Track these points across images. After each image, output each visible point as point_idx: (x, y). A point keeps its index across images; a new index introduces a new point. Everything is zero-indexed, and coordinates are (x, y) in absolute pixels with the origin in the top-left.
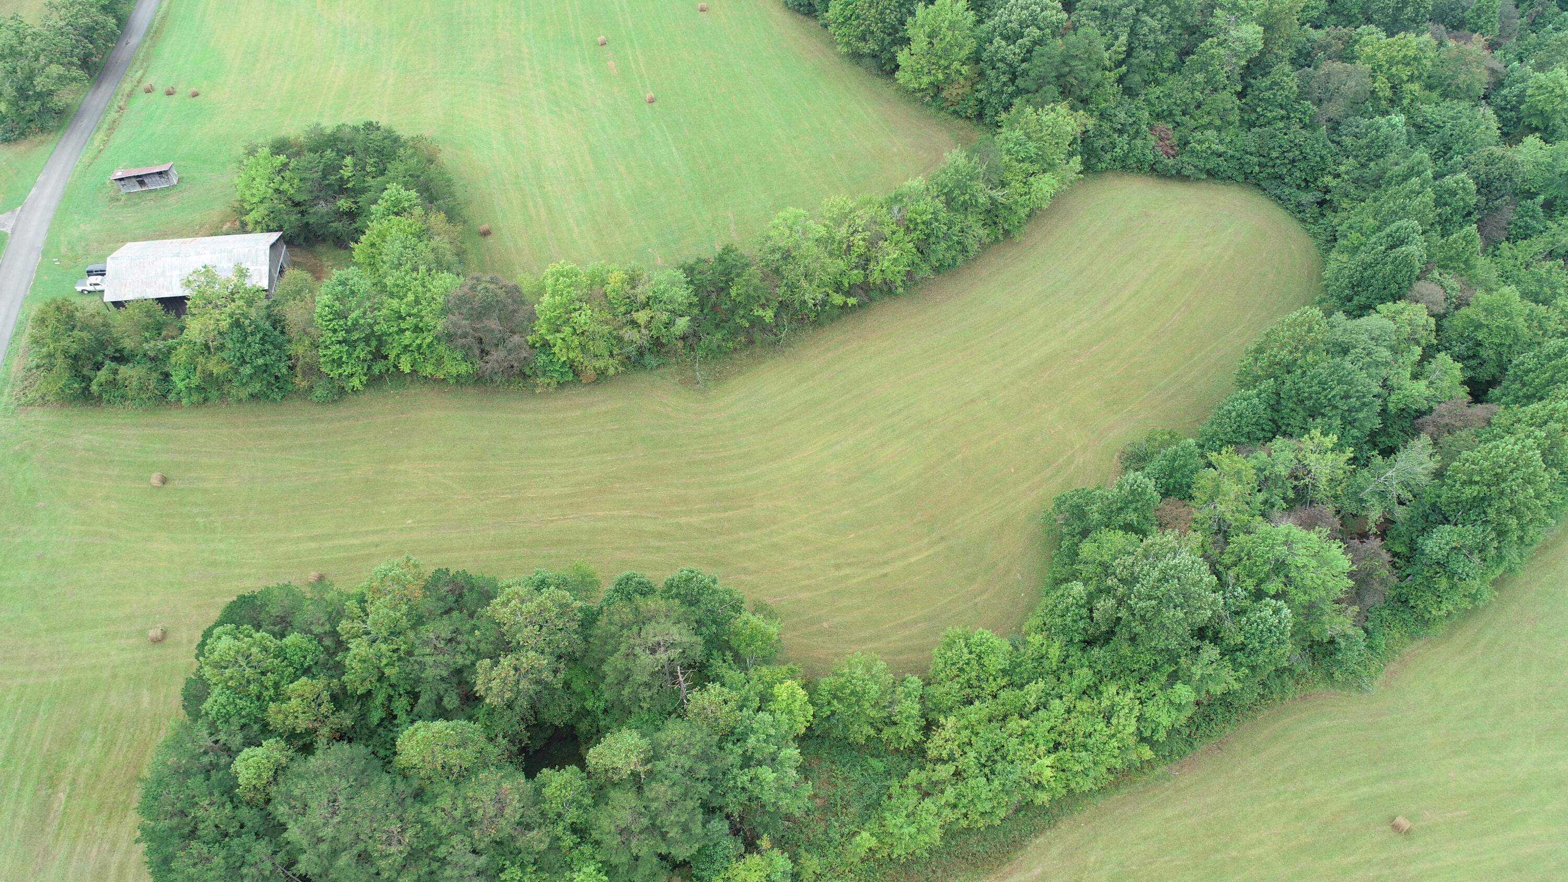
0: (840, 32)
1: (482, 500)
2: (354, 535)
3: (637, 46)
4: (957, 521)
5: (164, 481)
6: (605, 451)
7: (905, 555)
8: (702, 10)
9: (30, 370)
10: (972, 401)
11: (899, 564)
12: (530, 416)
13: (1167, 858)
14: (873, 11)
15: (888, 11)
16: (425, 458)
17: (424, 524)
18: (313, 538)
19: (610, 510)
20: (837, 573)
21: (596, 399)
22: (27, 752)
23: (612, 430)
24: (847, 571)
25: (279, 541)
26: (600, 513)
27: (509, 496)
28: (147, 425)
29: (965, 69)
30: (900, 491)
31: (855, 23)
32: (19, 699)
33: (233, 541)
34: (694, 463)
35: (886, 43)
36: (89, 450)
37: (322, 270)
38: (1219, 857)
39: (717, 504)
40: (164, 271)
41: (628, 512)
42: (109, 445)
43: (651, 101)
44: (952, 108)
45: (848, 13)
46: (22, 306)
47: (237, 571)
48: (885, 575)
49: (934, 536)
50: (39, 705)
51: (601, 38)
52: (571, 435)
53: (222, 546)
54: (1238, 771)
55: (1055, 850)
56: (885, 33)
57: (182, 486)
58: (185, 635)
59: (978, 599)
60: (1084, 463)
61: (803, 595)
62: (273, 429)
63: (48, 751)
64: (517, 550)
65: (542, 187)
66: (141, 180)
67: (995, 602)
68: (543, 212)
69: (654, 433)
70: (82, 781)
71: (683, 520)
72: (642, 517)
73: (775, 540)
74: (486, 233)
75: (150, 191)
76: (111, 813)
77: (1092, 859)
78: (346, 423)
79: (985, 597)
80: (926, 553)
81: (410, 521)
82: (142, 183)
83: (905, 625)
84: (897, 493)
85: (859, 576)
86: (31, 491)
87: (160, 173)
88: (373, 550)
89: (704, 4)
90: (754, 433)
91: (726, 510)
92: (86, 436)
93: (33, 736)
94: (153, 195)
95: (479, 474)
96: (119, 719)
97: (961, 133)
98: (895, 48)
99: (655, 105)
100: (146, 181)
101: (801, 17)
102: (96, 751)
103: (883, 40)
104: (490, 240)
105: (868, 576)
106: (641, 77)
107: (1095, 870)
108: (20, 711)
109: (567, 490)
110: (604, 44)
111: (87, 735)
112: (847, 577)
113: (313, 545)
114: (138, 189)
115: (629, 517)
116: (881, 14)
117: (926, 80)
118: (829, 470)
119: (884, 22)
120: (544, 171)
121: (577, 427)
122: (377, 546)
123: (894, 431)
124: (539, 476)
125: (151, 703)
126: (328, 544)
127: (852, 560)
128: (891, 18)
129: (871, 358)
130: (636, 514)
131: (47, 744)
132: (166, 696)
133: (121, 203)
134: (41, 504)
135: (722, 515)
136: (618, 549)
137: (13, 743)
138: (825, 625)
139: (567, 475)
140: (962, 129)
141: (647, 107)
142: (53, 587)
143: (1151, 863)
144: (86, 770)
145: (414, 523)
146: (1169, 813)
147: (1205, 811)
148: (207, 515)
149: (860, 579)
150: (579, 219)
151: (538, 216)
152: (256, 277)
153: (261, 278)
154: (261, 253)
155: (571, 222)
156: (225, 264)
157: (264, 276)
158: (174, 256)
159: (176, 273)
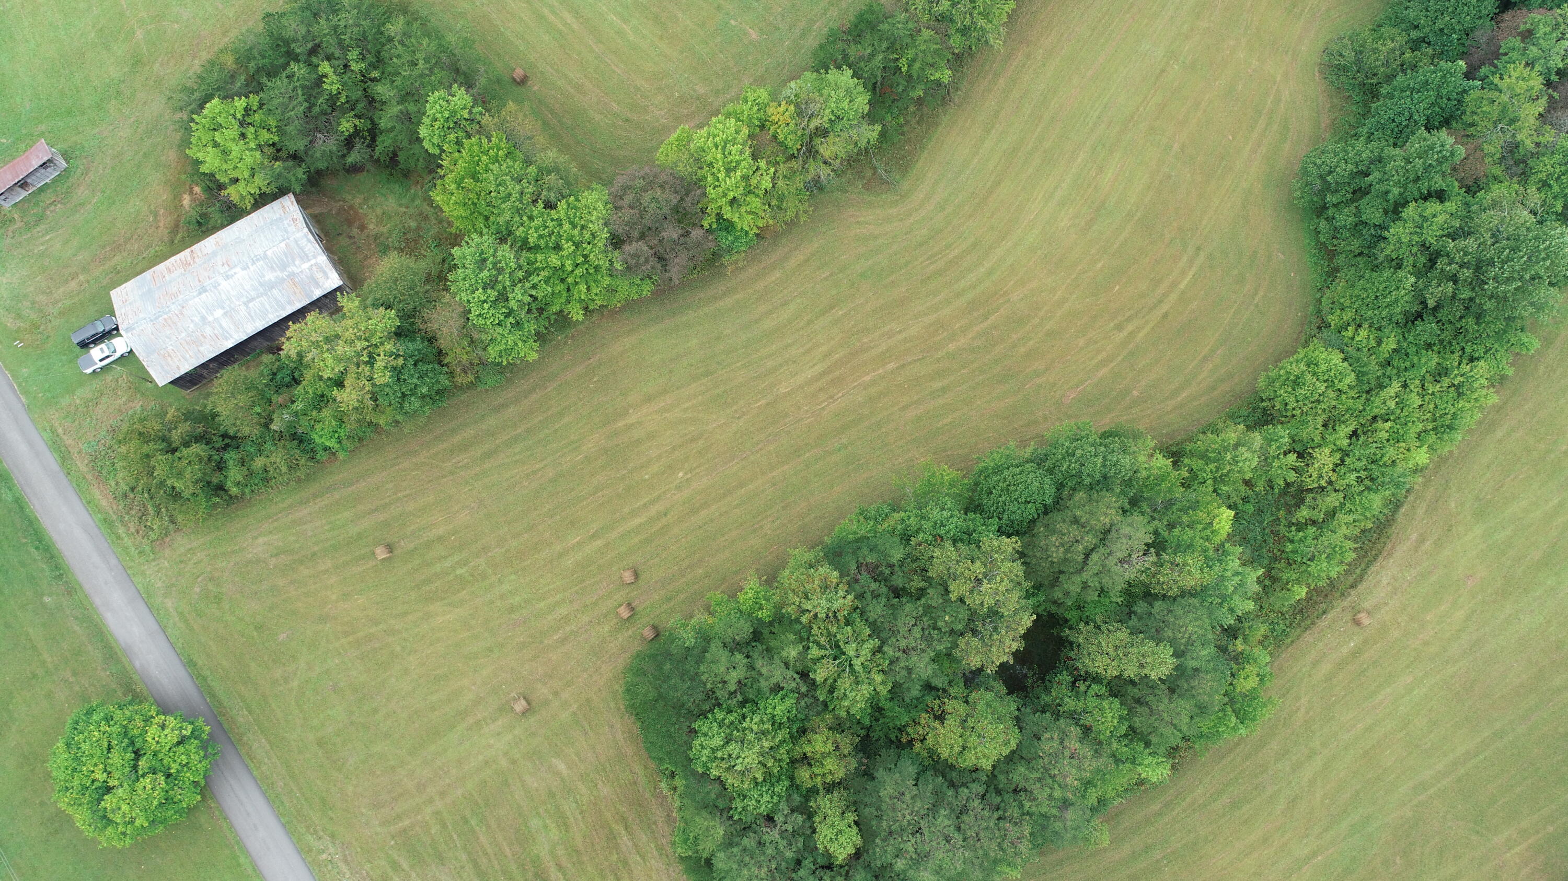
1: (739, 418)
2: (634, 513)
4: (1204, 223)
5: (390, 548)
6: (832, 308)
7: (1174, 284)
9: (125, 496)
10: (1163, 71)
11: (1173, 297)
12: (728, 301)
13: (1512, 477)
16: (649, 399)
17: (697, 471)
18: (594, 537)
19: (874, 370)
20: (1121, 335)
21: (786, 250)
22: (497, 867)
23: (826, 279)
24: (1130, 327)
25: (560, 555)
26: (867, 378)
27: (763, 402)
28: (315, 496)
30: (1139, 214)
32: (444, 826)
33: (513, 577)
34: (929, 278)
36: (276, 555)
37: (356, 213)
38: (1553, 456)
39: (975, 314)
40: (203, 318)
41: (891, 366)
42: (293, 538)
46: (32, 421)
47: (542, 604)
48: (1165, 316)
49: (1190, 251)
50: (466, 822)
52: (785, 304)
53: (506, 587)
54: (1542, 369)
55: (1420, 511)
57: (412, 546)
58: (546, 691)
59: (1257, 299)
60: (1291, 95)
61: (1101, 373)
62: (458, 438)
63: (513, 855)
64: (807, 455)
67: (1272, 294)
69: (870, 262)
70: (564, 861)
71: (952, 347)
72: (910, 363)
73: (1048, 327)
74: (523, 80)
75: (41, 190)
76: (616, 874)
77: (1453, 505)
78: (534, 397)
79: (1261, 293)
80: (1191, 273)
81: (681, 474)
82: (24, 186)
83: (1205, 359)
84: (1136, 218)
85: (1143, 328)
86: (259, 628)
88: (664, 521)
90: (970, 216)
91: (986, 317)
92: (261, 540)
93: (489, 851)
94: (48, 197)
95: (717, 391)
96: (552, 795)
100: (29, 181)
102: (554, 834)
104: (533, 86)
105: (1151, 324)
107: (1458, 514)
108: (455, 836)
109: (819, 368)
111: (535, 823)
112: (1132, 334)
113: (599, 543)
114: (23, 194)
115: (897, 368)
118: (1063, 224)
121: (786, 291)
122: (665, 515)
123: (1104, 146)
124: (781, 365)
125: (569, 767)
126: (613, 535)
127: (1128, 314)
129: (1044, 65)
130: (902, 362)
131: (508, 850)
132: (577, 754)
133: (19, 224)
134: (282, 637)
135: (986, 324)
136: (905, 408)
137: (476, 865)
138: (1135, 393)
139: (808, 351)
142: (375, 711)
143: (1502, 487)
144: (561, 851)
145: (686, 474)
146: (1499, 434)
147: (1528, 420)
148: (465, 563)
149: (1147, 329)
150: (619, 9)
151: (566, 24)
152: (319, 275)
153: (325, 273)
154: (303, 242)
155: (612, 17)
156: (270, 276)
157: (327, 270)
158: (200, 294)
159: (219, 313)
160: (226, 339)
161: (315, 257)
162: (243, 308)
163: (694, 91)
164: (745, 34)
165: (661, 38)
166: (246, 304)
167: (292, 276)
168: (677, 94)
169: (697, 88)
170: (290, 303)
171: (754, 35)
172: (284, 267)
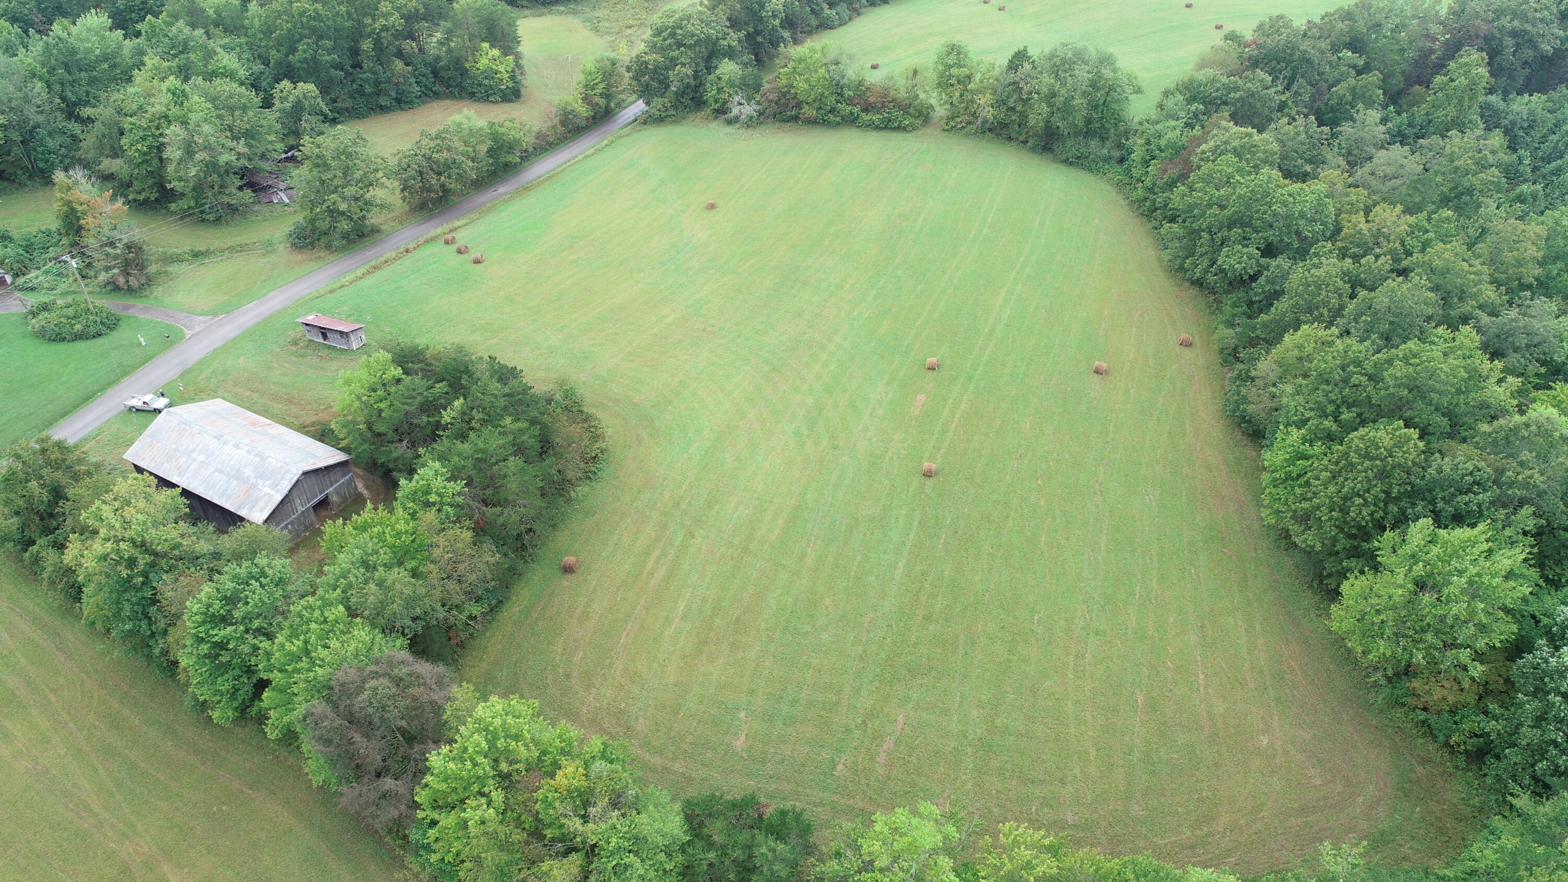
0: (1274, 491)
3: (971, 388)
8: (1097, 371)
14: (1332, 489)
15: (1358, 501)
29: (1477, 670)
31: (1298, 491)
35: (1339, 547)
43: (928, 474)
44: (1422, 716)
45: (1294, 470)
51: (932, 360)
56: (1341, 530)
65: (691, 535)
66: (324, 332)
68: (662, 572)
74: (568, 570)
75: (329, 347)
82: (325, 336)
87: (341, 333)
89: (1104, 365)
94: (331, 351)
97: (1420, 770)
98: (1353, 563)
99: (930, 482)
100: (328, 335)
101: (1239, 436)
103: (1335, 540)
104: (567, 581)
106: (943, 432)
110: (932, 368)
114: (320, 340)
116: (1345, 499)
117: (1382, 647)
119: (1344, 511)
120: (714, 512)
128: (1361, 513)
140: (1425, 762)
141: (916, 480)
150: (694, 606)
151: (651, 574)
152: (261, 504)
153: (265, 508)
154: (289, 476)
155: (681, 606)
156: (248, 472)
157: (269, 506)
158: (215, 437)
159: (202, 458)
160: (179, 475)
161: (277, 492)
162: (211, 470)
163: (637, 720)
164: (736, 734)
165: (684, 657)
166: (217, 470)
167: (255, 486)
168: (623, 705)
169: (641, 720)
170: (228, 499)
171: (740, 743)
172: (260, 476)
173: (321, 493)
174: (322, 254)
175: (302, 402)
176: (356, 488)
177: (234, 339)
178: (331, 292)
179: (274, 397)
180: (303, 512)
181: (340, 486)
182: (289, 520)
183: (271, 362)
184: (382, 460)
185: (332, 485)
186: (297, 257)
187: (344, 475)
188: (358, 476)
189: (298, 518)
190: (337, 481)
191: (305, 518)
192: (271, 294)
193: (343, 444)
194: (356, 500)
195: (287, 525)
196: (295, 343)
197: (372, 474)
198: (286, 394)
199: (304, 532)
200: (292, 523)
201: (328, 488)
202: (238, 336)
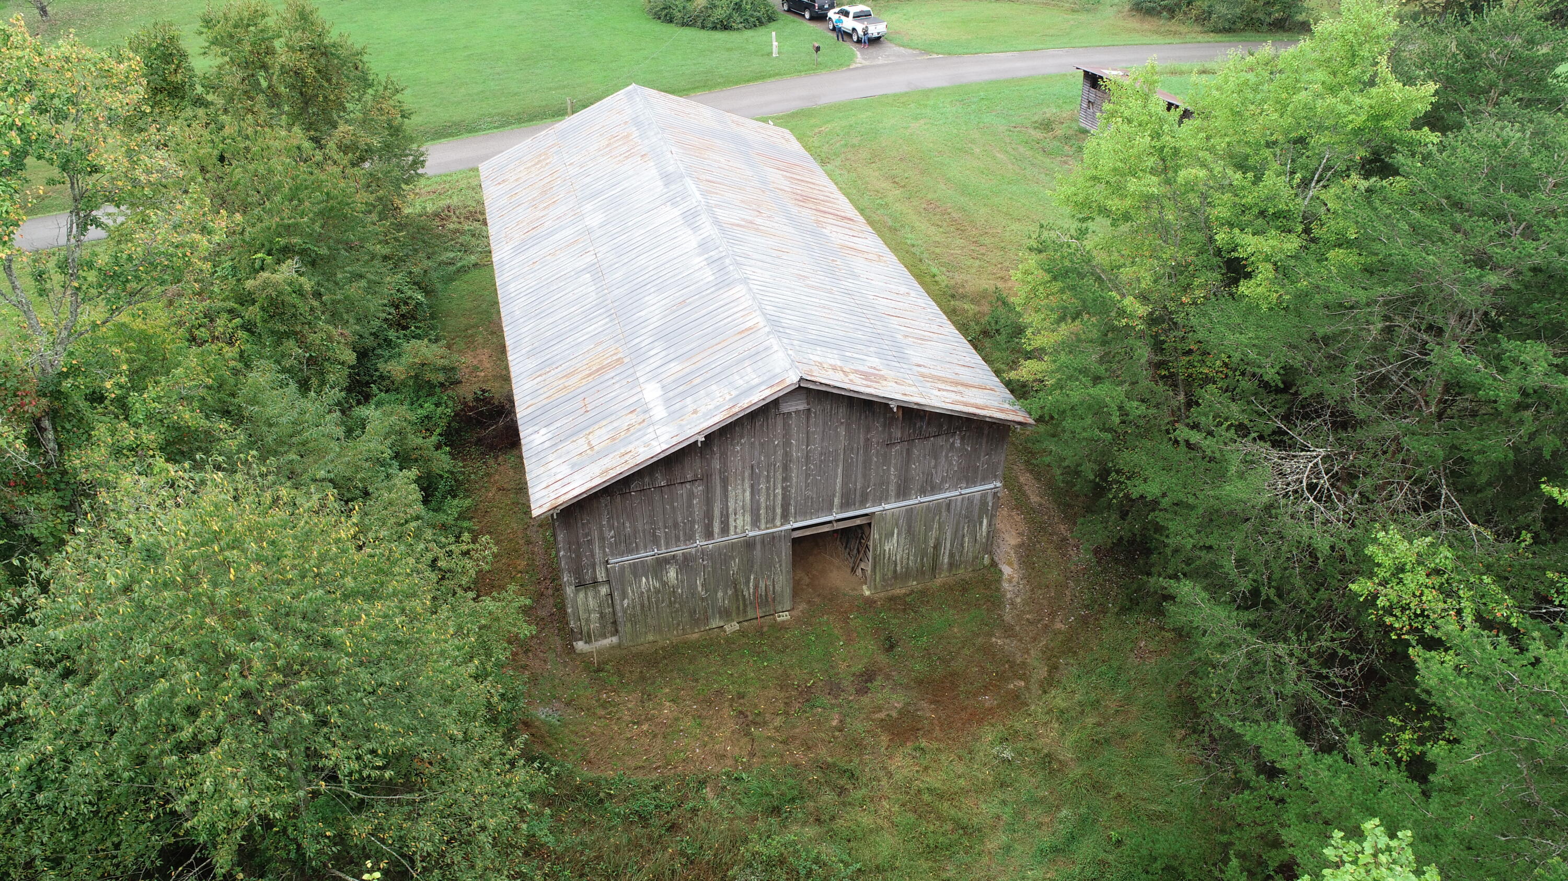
156: (653, 306)
158: (666, 175)
159: (594, 220)
160: (518, 247)
162: (586, 262)
166: (595, 267)
167: (634, 360)
170: (540, 368)
172: (672, 332)
173: (845, 505)
174: (1183, 29)
175: (987, 240)
176: (989, 546)
177: (931, 91)
178: (1173, 73)
179: (933, 209)
180: (749, 544)
181: (935, 510)
182: (679, 550)
183: (973, 141)
184: (1152, 490)
185: (903, 493)
186: (1134, 23)
187: (969, 476)
188: (1020, 502)
189: (721, 557)
190: (929, 487)
191: (748, 566)
192: (1051, 52)
193: (1027, 370)
194: (964, 587)
195: (661, 564)
196: (1047, 125)
197: (1071, 520)
198: (962, 209)
199: (726, 614)
200: (686, 563)
201: (883, 497)
202: (943, 88)
